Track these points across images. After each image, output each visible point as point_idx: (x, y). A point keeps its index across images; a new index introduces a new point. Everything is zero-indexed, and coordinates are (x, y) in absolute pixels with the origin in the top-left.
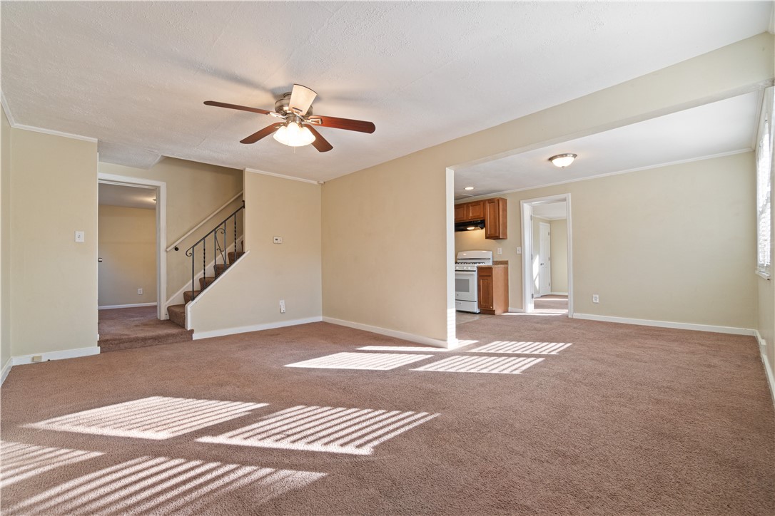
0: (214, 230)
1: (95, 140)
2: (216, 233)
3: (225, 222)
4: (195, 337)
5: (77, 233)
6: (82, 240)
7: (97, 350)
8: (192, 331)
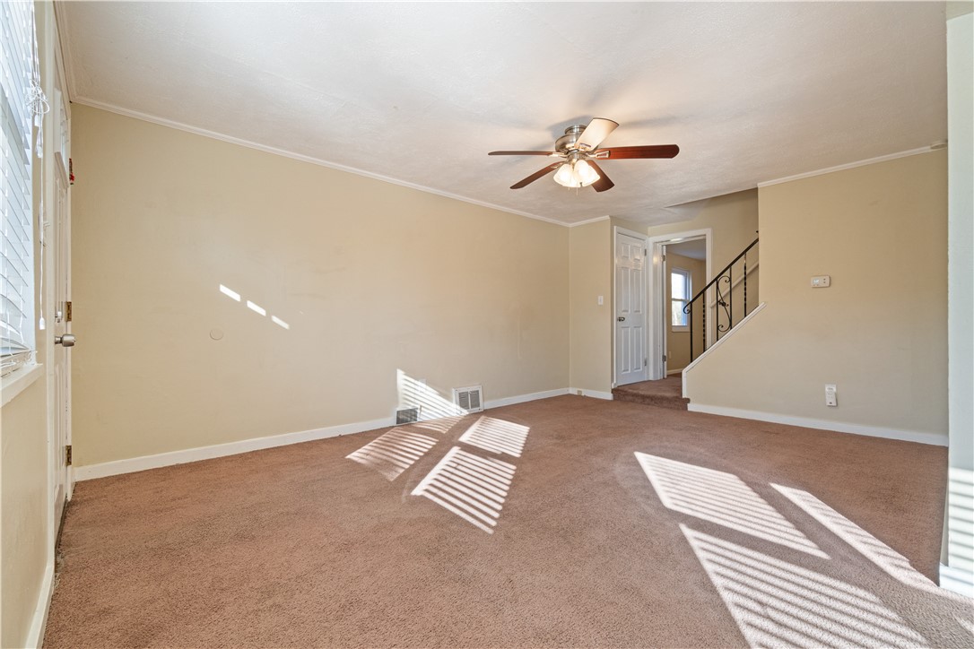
0: (716, 279)
1: (607, 217)
2: (717, 284)
3: (730, 266)
4: (691, 407)
5: (599, 297)
6: (602, 303)
7: (609, 396)
8: (688, 400)
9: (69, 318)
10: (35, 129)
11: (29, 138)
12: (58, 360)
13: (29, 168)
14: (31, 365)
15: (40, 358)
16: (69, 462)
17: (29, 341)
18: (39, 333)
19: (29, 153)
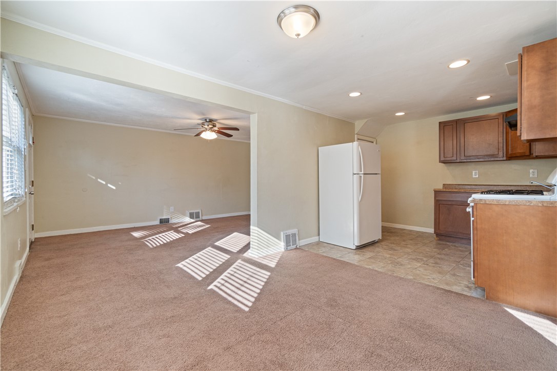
9: (33, 186)
10: (25, 149)
11: (23, 150)
12: (30, 198)
13: (23, 156)
14: (24, 199)
15: (26, 197)
16: (33, 229)
17: (23, 194)
18: (26, 192)
19: (23, 153)
